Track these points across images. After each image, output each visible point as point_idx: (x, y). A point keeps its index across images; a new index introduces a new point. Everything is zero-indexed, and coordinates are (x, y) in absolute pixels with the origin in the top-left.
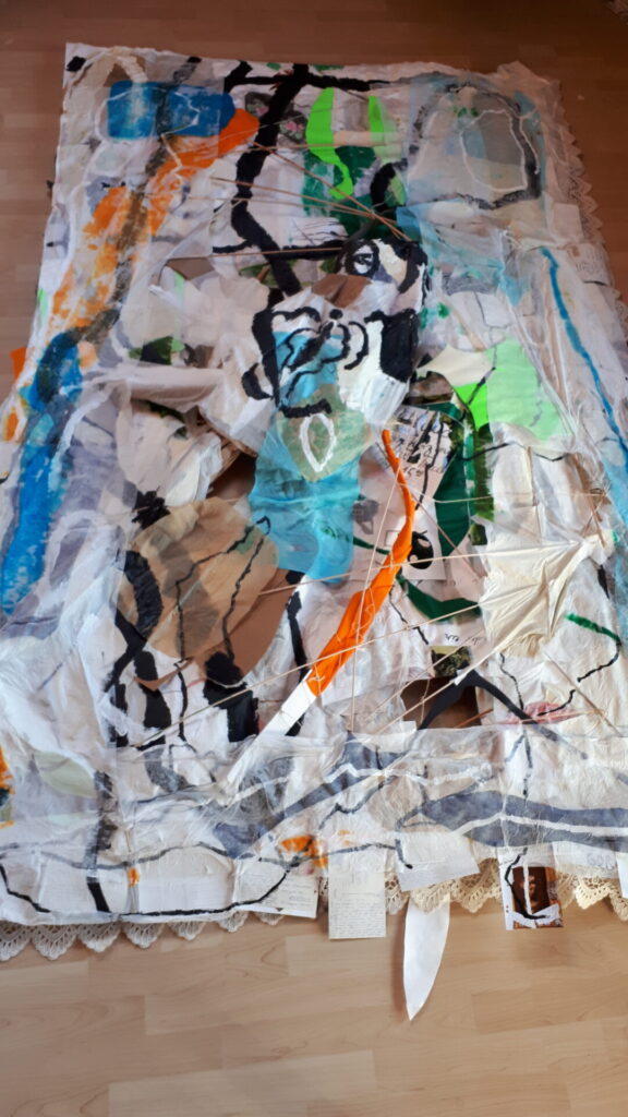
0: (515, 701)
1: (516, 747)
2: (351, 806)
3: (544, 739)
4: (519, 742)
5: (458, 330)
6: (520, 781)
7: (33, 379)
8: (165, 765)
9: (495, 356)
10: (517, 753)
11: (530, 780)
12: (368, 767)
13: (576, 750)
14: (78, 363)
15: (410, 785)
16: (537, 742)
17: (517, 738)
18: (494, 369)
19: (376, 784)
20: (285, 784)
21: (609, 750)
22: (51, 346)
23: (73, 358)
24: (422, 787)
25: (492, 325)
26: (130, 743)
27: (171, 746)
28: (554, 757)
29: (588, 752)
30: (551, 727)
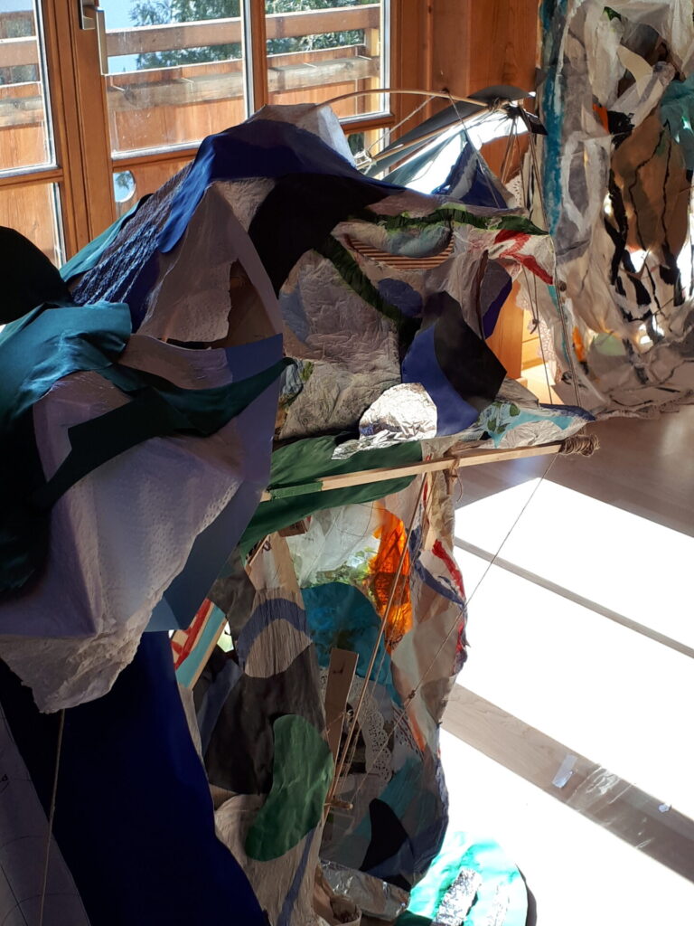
8: (654, 328)
26: (634, 318)
27: (656, 316)
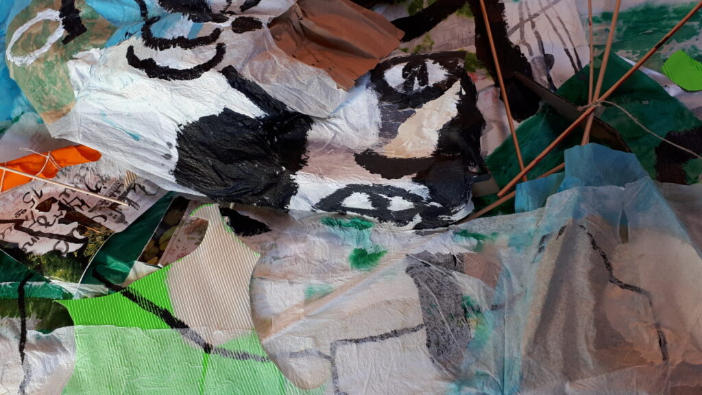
5: (316, 283)
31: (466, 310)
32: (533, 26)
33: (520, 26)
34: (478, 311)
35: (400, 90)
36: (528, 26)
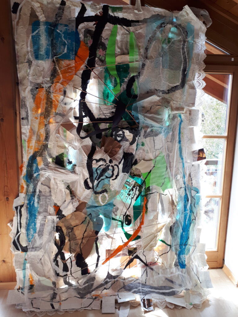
0: (145, 262)
1: (144, 272)
2: (108, 288)
3: (150, 270)
4: (145, 271)
6: (144, 280)
7: (26, 172)
8: (68, 281)
9: (155, 162)
10: (144, 274)
11: (147, 280)
12: (112, 279)
13: (157, 272)
14: (37, 165)
15: (121, 282)
16: (149, 270)
17: (145, 270)
18: (154, 167)
19: (113, 282)
20: (93, 283)
21: (164, 272)
22: (29, 160)
23: (35, 163)
24: (123, 282)
25: (156, 149)
26: (60, 275)
27: (69, 277)
28: (152, 274)
29: (160, 273)
30: (152, 267)
31: (152, 131)
32: (106, 114)
33: (105, 116)
34: (152, 129)
35: (122, 138)
36: (105, 114)
